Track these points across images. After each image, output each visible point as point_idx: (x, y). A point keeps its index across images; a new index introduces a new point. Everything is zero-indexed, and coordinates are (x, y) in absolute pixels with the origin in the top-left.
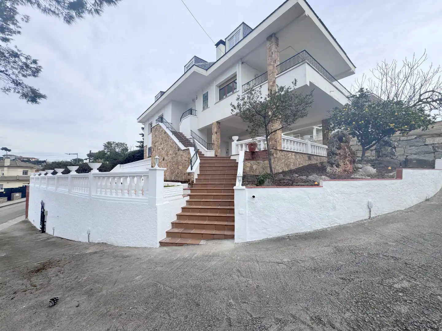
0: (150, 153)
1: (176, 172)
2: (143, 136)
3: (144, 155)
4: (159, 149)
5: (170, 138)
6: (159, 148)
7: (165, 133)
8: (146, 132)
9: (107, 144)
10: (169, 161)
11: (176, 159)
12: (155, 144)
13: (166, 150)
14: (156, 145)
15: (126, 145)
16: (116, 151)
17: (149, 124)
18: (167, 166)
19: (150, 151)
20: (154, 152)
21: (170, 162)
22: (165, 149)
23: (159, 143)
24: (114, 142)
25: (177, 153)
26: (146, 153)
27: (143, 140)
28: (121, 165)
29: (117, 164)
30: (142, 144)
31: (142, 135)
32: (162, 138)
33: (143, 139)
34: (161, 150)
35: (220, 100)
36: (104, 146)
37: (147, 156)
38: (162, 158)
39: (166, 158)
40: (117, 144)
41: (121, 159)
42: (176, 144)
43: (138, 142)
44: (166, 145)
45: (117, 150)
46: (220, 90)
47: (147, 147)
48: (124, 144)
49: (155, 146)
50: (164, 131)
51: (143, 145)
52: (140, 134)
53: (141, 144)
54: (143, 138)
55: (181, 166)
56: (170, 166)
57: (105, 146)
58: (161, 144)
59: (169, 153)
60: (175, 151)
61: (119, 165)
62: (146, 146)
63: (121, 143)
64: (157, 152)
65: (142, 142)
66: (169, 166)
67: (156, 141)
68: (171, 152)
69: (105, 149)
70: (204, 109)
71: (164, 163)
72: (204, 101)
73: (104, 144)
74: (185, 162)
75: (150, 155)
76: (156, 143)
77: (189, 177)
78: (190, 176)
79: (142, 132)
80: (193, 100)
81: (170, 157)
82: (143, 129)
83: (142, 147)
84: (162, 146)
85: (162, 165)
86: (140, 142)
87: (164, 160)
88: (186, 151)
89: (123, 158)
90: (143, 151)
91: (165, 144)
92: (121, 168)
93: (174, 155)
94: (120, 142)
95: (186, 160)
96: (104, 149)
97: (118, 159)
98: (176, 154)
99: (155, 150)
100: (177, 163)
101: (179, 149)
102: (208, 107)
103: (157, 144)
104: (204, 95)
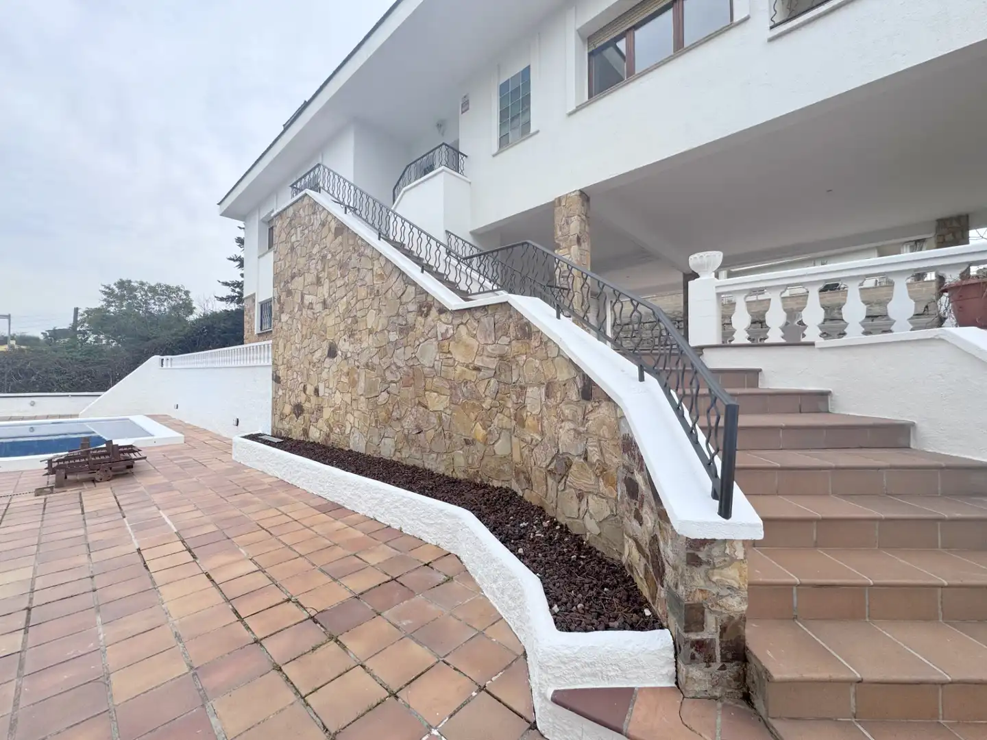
0: (266, 319)
1: (408, 423)
2: (241, 265)
3: (246, 326)
4: (311, 306)
5: (368, 252)
6: (308, 299)
7: (341, 229)
8: (250, 253)
9: (117, 290)
10: (363, 361)
11: (409, 355)
12: (287, 282)
13: (348, 310)
14: (291, 286)
15: (187, 293)
16: (150, 313)
17: (263, 221)
18: (354, 384)
19: (265, 313)
20: (284, 317)
21: (367, 365)
22: (342, 307)
23: (310, 278)
24: (142, 284)
25: (413, 327)
26: (253, 323)
27: (240, 280)
28: (165, 357)
29: (153, 355)
30: (237, 290)
31: (238, 263)
32: (324, 257)
33: (242, 275)
34: (318, 308)
35: (590, 96)
36: (106, 293)
37: (257, 330)
38: (325, 346)
39: (344, 346)
40: (152, 289)
41: (165, 336)
42: (408, 281)
43: (226, 284)
44: (346, 285)
45: (155, 308)
46: (590, 54)
47: (254, 301)
48: (179, 289)
49: (289, 293)
50: (333, 225)
51: (241, 294)
52: (230, 259)
53: (233, 291)
54: (240, 271)
55: (440, 394)
56: (371, 387)
57: (109, 293)
58: (318, 282)
59: (361, 326)
60: (398, 315)
61: (155, 359)
62: (252, 297)
63: (168, 287)
64: (297, 316)
65: (240, 285)
66: (362, 384)
67: (295, 271)
68: (371, 320)
69: (109, 304)
70: (504, 142)
71: (334, 368)
72: (503, 114)
73: (103, 289)
74: (471, 375)
75: (266, 327)
76: (293, 278)
77: (700, 582)
78: (708, 578)
79: (238, 251)
80: (439, 126)
81: (368, 342)
82: (241, 241)
83: (240, 299)
84: (324, 291)
85: (324, 375)
86: (233, 285)
87: (332, 353)
88: (478, 314)
89: (172, 335)
90: (240, 313)
91: (340, 283)
92: (164, 366)
93: (393, 336)
94: (163, 283)
95: (477, 369)
96: (104, 303)
97: (155, 338)
98: (405, 330)
99: (287, 309)
100: (414, 376)
101: (426, 305)
102: (533, 130)
103: (297, 284)
104: (503, 87)
